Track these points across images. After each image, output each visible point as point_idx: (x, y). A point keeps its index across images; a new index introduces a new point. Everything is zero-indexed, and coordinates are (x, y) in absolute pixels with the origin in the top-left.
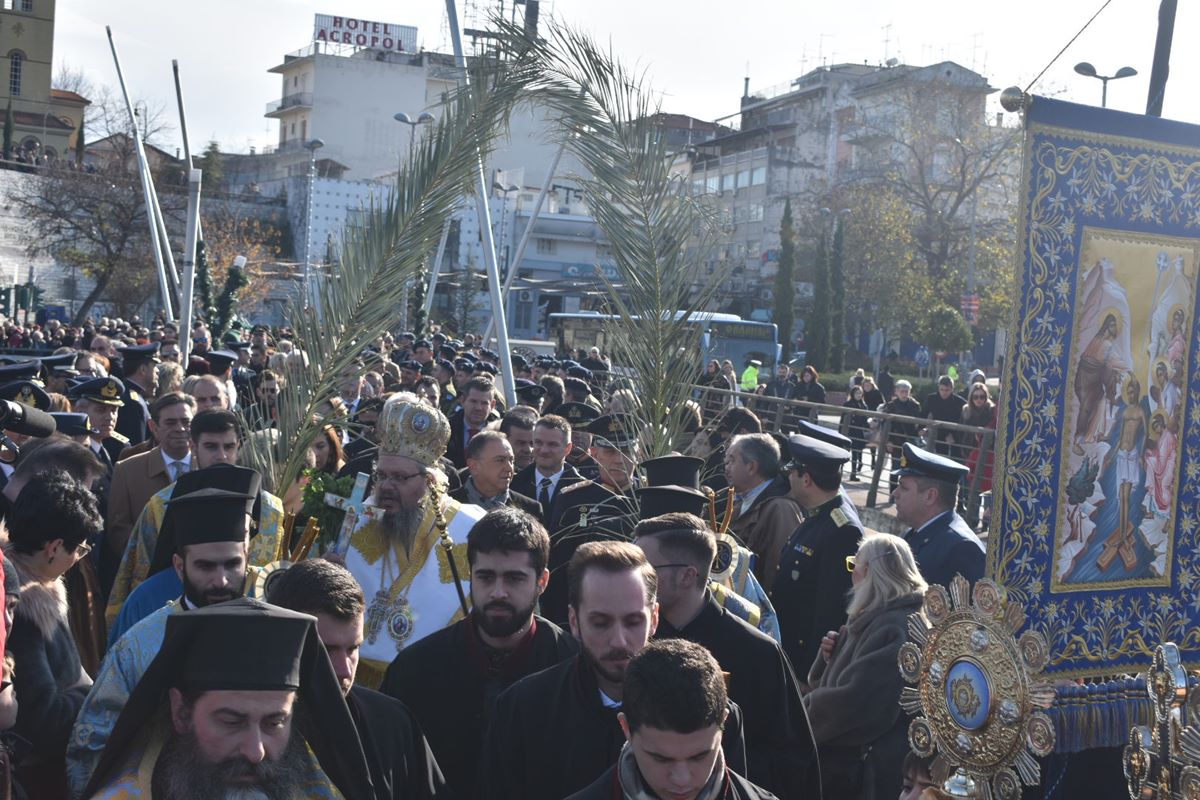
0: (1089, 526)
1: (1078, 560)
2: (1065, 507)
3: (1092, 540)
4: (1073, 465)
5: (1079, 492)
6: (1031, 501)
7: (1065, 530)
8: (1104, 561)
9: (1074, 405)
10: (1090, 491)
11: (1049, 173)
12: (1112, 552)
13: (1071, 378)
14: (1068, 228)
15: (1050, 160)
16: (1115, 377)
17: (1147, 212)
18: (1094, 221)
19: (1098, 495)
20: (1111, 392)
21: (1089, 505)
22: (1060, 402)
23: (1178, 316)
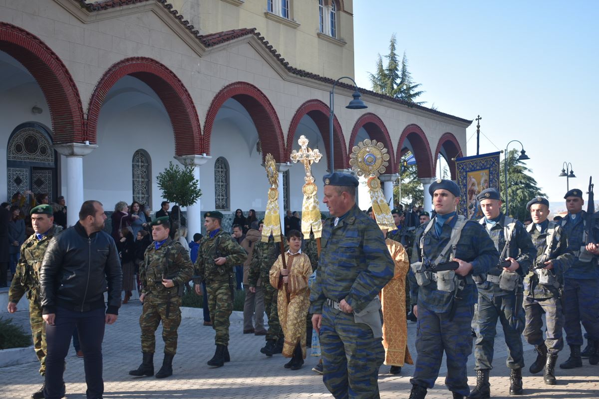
0: (473, 212)
1: (472, 217)
2: (469, 210)
3: (474, 214)
4: (469, 204)
5: (471, 207)
6: (463, 210)
7: (469, 213)
8: (477, 216)
9: (468, 196)
10: (473, 207)
11: (460, 167)
12: (478, 215)
13: (467, 192)
14: (464, 173)
15: (460, 166)
16: (475, 191)
17: (478, 168)
18: (469, 171)
19: (474, 207)
20: (475, 193)
21: (473, 209)
22: (466, 196)
23: (486, 180)
